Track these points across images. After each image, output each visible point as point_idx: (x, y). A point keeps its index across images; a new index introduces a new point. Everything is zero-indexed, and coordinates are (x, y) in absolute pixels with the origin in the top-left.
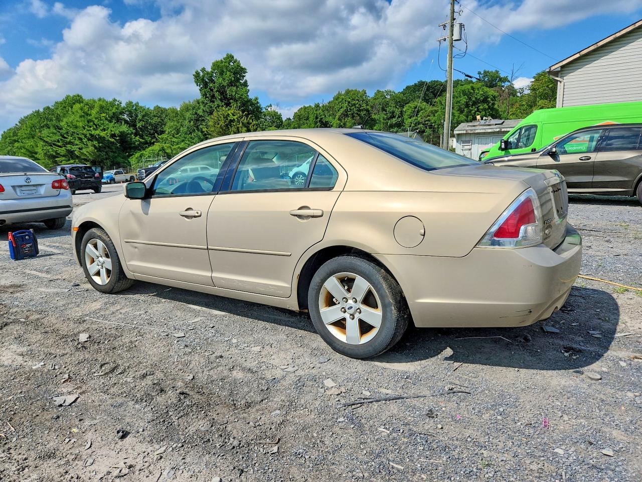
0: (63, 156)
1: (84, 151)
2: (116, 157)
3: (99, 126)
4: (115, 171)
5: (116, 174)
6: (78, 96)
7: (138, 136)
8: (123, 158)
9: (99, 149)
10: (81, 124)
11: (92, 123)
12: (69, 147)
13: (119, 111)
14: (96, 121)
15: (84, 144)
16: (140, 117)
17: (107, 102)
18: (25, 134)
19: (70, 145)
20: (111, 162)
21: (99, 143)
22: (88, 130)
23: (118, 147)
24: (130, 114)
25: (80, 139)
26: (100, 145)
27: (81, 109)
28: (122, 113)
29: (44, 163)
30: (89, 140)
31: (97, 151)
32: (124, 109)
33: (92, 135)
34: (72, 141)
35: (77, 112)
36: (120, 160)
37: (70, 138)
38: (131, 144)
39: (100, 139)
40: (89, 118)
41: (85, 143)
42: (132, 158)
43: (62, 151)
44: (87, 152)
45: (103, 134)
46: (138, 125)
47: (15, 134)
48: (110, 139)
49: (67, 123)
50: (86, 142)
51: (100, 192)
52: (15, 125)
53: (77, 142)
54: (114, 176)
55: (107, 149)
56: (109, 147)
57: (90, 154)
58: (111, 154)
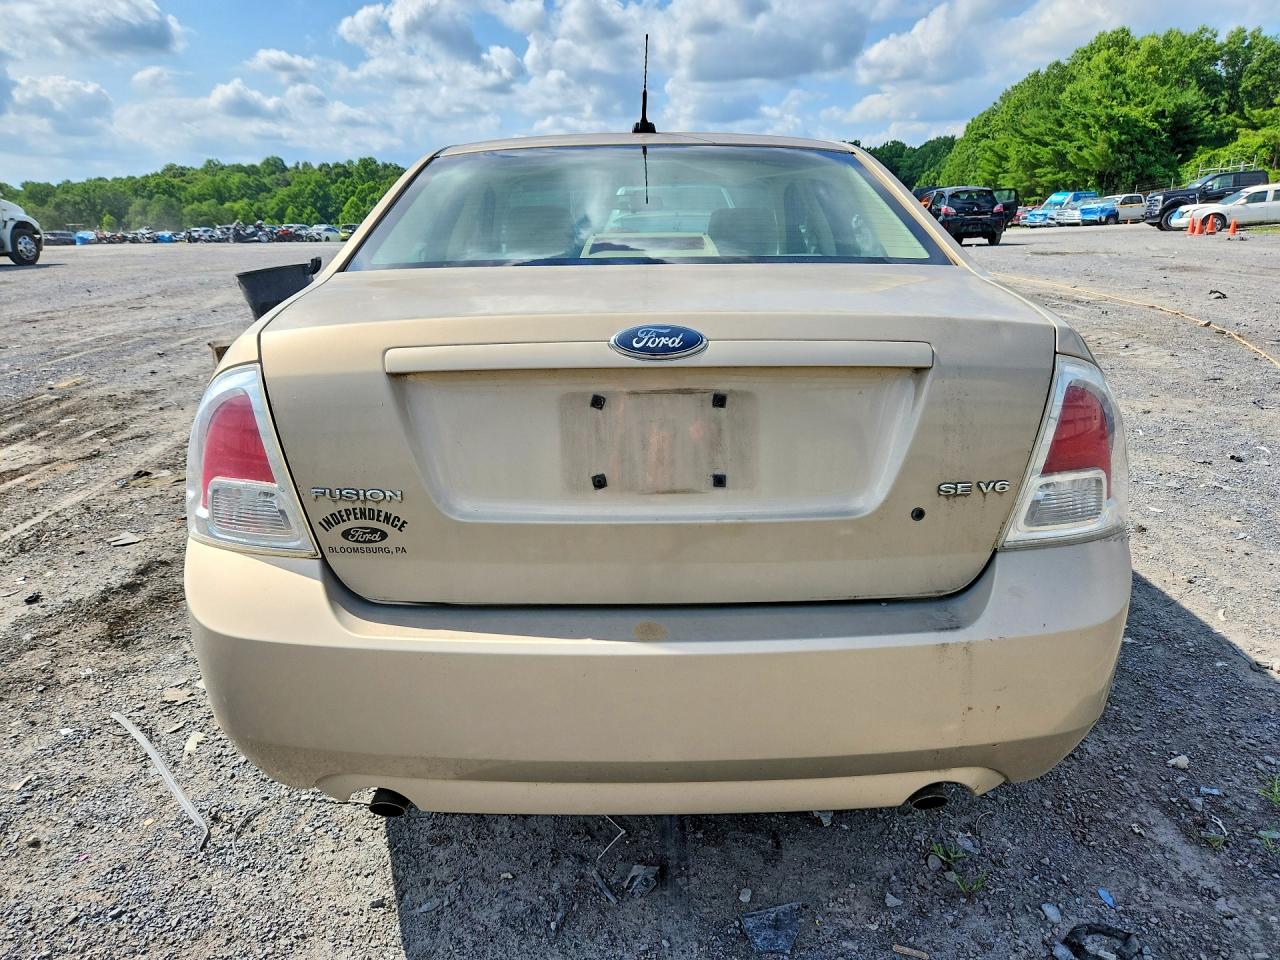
0: (1048, 163)
1: (1085, 153)
2: (1150, 164)
3: (1134, 95)
4: (1124, 196)
5: (1124, 203)
6: (1123, 30)
7: (1235, 113)
8: (1164, 166)
9: (1118, 148)
10: (1094, 95)
11: (1120, 90)
12: (1061, 145)
13: (1204, 55)
14: (1131, 85)
15: (1091, 138)
16: (1255, 64)
17: (1184, 38)
18: (1003, 121)
19: (1062, 141)
20: (1137, 176)
21: (1121, 134)
22: (1106, 107)
23: (1162, 142)
24: (1231, 59)
25: (1087, 127)
26: (1123, 137)
27: (1108, 61)
28: (1213, 59)
29: (1014, 178)
30: (1102, 127)
31: (1112, 153)
32: (1219, 49)
33: (1111, 118)
34: (1069, 132)
35: (1098, 67)
36: (1158, 169)
37: (1068, 127)
38: (1197, 132)
39: (1127, 125)
40: (1119, 78)
41: (1093, 135)
42: (1187, 166)
43: (1045, 154)
44: (1092, 155)
45: (1136, 113)
46: (1244, 85)
47: (986, 123)
48: (1150, 125)
49: (1071, 93)
50: (1096, 133)
51: (997, 244)
52: (992, 105)
53: (1079, 134)
54: (1118, 207)
55: (1136, 147)
56: (1140, 142)
57: (1096, 160)
58: (1141, 157)
